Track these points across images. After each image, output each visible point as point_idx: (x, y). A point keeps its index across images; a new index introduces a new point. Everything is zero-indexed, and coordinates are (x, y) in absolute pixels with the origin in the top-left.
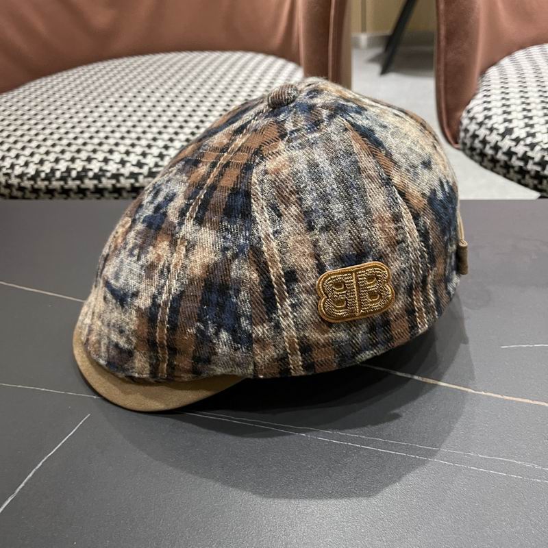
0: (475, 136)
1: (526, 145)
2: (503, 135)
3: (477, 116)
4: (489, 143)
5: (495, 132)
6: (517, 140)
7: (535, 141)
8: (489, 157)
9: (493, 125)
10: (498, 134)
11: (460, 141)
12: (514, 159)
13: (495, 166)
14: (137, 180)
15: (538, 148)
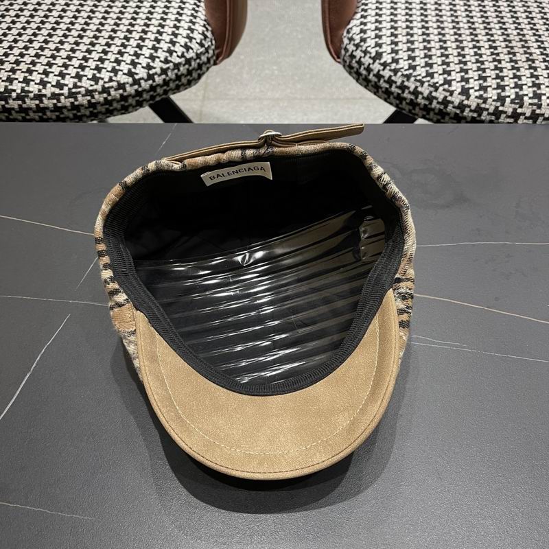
0: (352, 56)
1: (390, 70)
2: (374, 59)
3: (354, 36)
4: (364, 64)
5: (368, 55)
6: (385, 65)
7: (398, 67)
8: (364, 77)
9: (367, 47)
10: (370, 57)
11: (342, 58)
12: (382, 81)
13: (368, 85)
14: (59, 101)
15: (400, 74)
